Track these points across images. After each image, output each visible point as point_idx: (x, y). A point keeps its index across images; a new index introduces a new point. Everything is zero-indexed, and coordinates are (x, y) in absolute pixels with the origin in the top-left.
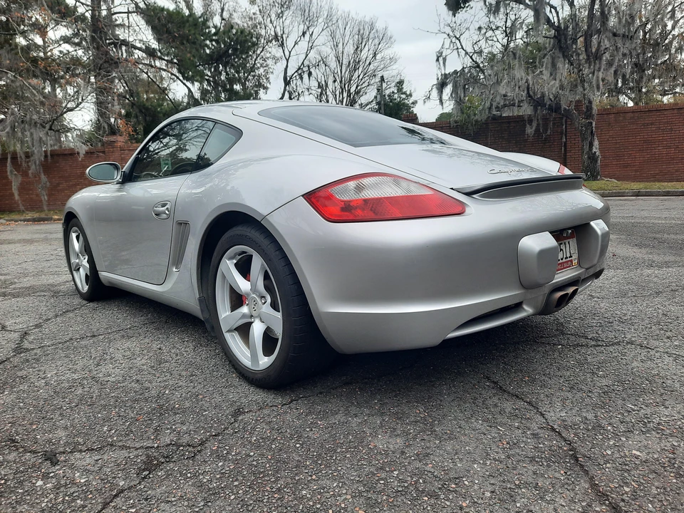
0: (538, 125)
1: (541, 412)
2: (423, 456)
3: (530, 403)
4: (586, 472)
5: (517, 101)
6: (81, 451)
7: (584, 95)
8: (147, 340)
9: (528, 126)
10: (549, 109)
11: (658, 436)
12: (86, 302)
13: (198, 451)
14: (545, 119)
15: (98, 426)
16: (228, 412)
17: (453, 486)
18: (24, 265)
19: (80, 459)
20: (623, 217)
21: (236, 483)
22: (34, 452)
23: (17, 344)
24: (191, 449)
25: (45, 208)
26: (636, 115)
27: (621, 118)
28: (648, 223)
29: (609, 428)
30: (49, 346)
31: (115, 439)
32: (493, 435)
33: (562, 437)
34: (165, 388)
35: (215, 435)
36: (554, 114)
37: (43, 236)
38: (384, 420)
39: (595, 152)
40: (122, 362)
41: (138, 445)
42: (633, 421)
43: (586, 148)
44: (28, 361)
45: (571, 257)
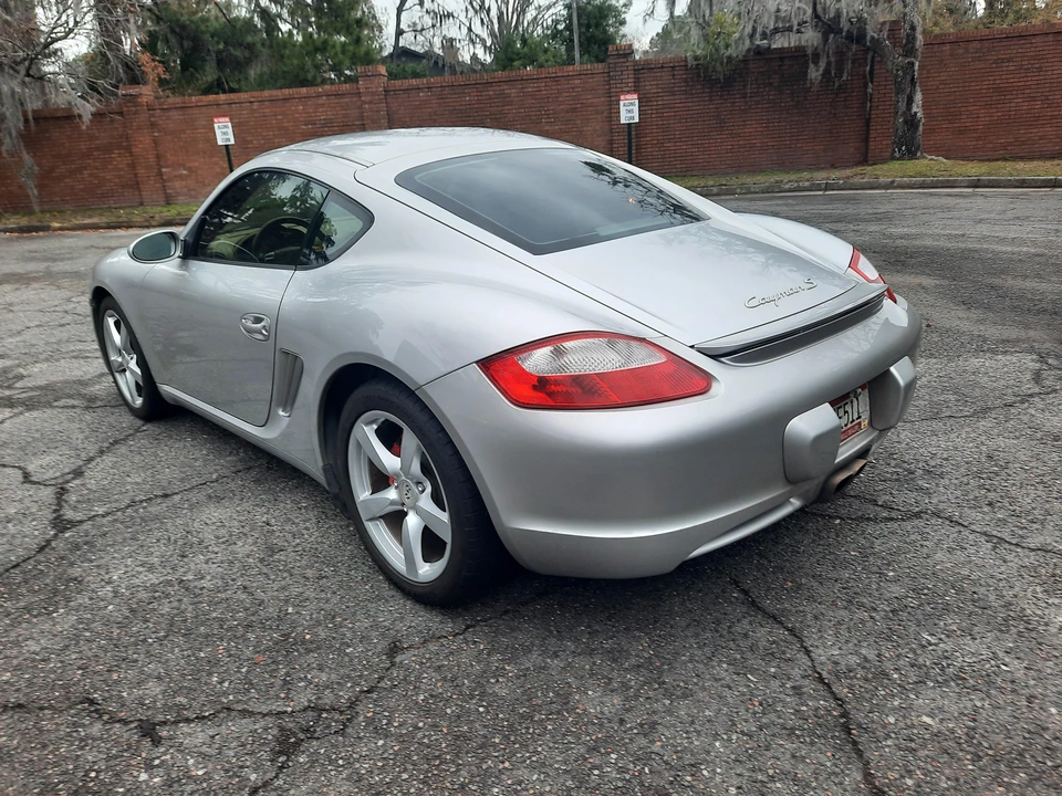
0: (829, 64)
1: (805, 648)
2: (649, 729)
3: (791, 631)
4: (860, 754)
5: (796, 23)
6: (188, 721)
7: (905, 14)
8: (246, 505)
9: (812, 66)
10: (847, 37)
11: (957, 690)
12: (140, 422)
13: (348, 719)
14: (840, 54)
15: (204, 674)
16: (379, 648)
17: (689, 778)
18: (27, 336)
19: (190, 735)
20: (950, 237)
21: (405, 776)
22: (125, 722)
23: (55, 511)
24: (337, 716)
25: (37, 208)
26: (986, 44)
27: (961, 51)
28: (987, 251)
29: (895, 676)
30: (103, 516)
31: (231, 697)
32: (741, 689)
33: (832, 693)
34: (287, 601)
35: (368, 692)
36: (854, 46)
37: (42, 266)
38: (594, 663)
39: (916, 113)
40: (216, 549)
41: (264, 709)
42: (928, 663)
43: (902, 106)
44: (77, 547)
45: (859, 417)
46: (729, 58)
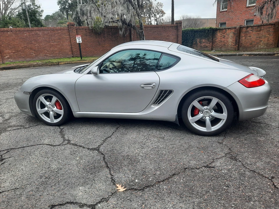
0: (124, 31)
5: (115, 21)
6: (211, 163)
10: (128, 25)
13: (235, 153)
19: (216, 164)
22: (201, 168)
24: (232, 153)
31: (211, 158)
35: (230, 149)
36: (130, 27)
41: (219, 157)
46: (101, 28)
